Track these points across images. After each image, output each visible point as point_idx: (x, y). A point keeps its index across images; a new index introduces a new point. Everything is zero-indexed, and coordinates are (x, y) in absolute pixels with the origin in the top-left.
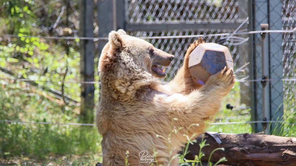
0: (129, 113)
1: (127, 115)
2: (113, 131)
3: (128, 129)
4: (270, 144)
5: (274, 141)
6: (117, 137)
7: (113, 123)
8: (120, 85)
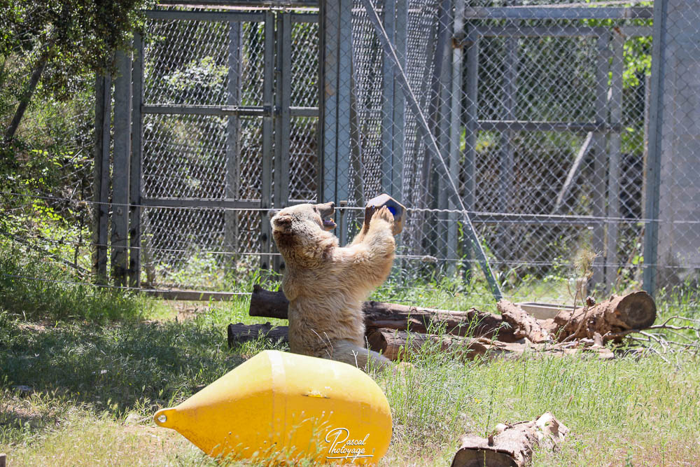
0: (321, 276)
1: (319, 279)
2: (305, 296)
3: (322, 292)
4: (396, 312)
5: (400, 309)
6: (310, 301)
7: (306, 289)
8: (308, 251)
